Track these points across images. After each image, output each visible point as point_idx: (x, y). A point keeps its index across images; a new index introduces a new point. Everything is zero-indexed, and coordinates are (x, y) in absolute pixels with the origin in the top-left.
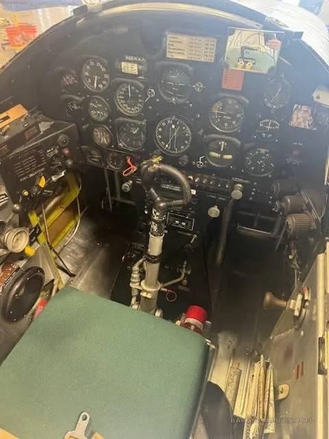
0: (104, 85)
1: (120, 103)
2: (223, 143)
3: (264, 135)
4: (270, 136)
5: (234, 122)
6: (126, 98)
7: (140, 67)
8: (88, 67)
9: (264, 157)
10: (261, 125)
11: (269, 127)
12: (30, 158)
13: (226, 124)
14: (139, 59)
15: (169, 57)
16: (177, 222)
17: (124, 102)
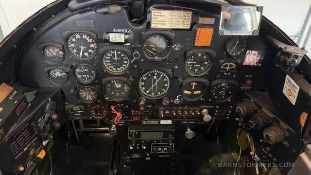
0: (90, 53)
1: (106, 66)
2: (194, 83)
3: (225, 74)
4: (229, 74)
5: (202, 68)
6: (112, 61)
7: (127, 36)
8: (74, 40)
9: (224, 89)
10: (222, 67)
11: (228, 68)
12: (24, 133)
13: (196, 70)
14: (126, 31)
15: (154, 27)
16: (160, 149)
17: (110, 64)
